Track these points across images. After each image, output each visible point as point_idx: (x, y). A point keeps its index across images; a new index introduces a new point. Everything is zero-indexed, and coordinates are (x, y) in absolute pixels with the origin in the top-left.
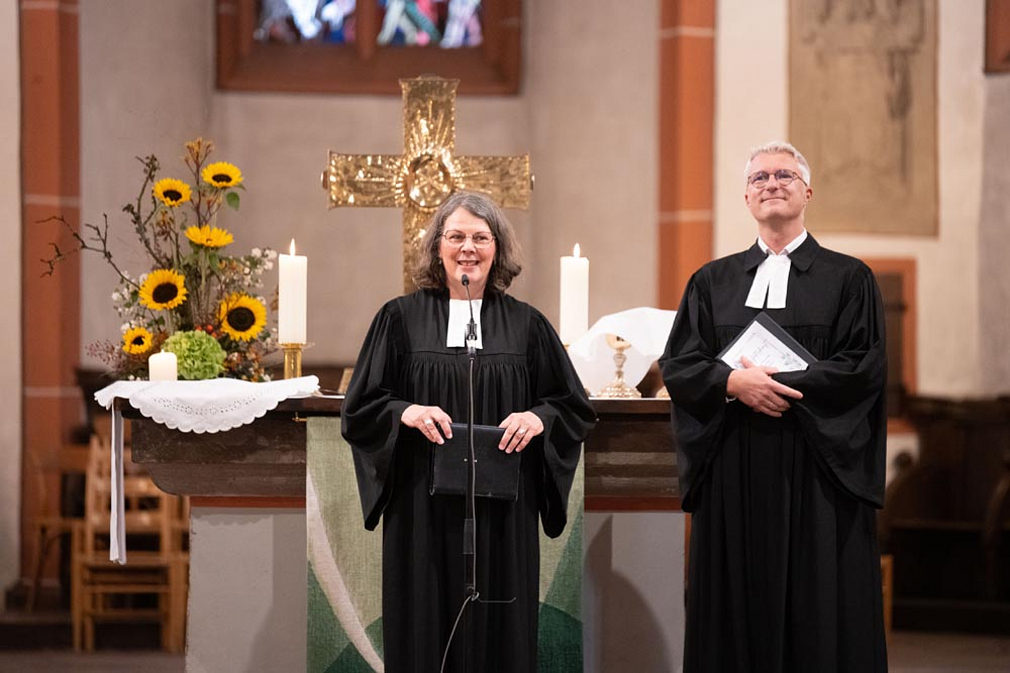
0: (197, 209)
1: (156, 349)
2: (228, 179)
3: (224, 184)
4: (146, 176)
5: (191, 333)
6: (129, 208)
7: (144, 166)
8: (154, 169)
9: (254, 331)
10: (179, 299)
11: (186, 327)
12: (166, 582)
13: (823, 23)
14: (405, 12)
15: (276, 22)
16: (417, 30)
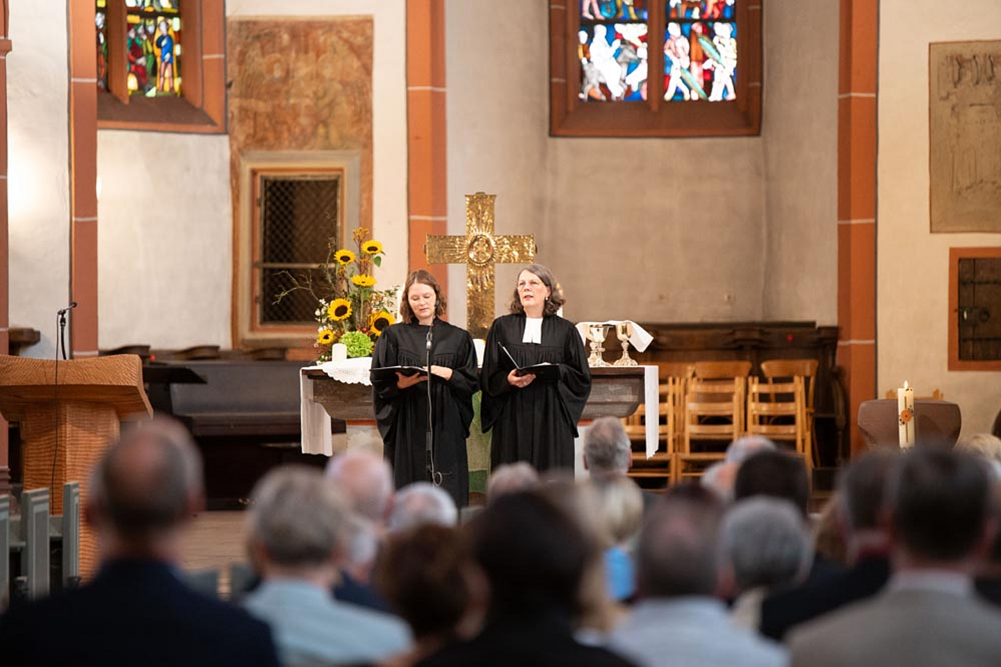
0: (359, 265)
2: (375, 249)
3: (373, 252)
5: (354, 332)
10: (348, 314)
11: (353, 329)
13: (955, 87)
14: (681, 78)
15: (594, 87)
16: (690, 89)
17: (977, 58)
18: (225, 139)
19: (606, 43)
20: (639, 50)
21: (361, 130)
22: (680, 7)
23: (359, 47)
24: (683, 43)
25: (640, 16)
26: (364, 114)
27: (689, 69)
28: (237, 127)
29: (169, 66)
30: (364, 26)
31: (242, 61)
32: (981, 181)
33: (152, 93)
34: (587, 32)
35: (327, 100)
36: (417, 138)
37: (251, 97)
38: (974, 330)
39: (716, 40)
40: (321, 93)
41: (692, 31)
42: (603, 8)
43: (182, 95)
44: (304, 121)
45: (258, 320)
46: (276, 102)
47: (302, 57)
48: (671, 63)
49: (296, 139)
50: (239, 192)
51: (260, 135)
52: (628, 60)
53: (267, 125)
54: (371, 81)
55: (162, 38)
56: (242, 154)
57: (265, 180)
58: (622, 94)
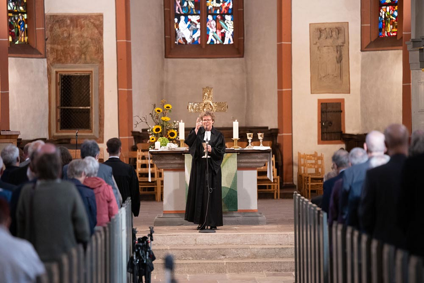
0: (163, 113)
1: (156, 141)
2: (169, 107)
3: (168, 108)
4: (153, 108)
5: (163, 137)
6: (151, 114)
7: (153, 106)
8: (155, 106)
9: (175, 137)
10: (160, 131)
11: (162, 136)
12: (156, 185)
13: (319, 40)
14: (213, 36)
15: (180, 39)
16: (216, 40)
17: (326, 29)
18: (45, 60)
19: (185, 22)
20: (197, 25)
21: (99, 56)
22: (212, 9)
23: (97, 25)
24: (213, 23)
25: (197, 13)
26: (100, 51)
27: (216, 32)
28: (50, 55)
29: (23, 32)
30: (100, 17)
31: (51, 29)
32: (328, 75)
33: (17, 43)
34: (177, 18)
35: (85, 45)
36: (121, 59)
37: (55, 44)
38: (326, 129)
39: (226, 22)
40: (83, 42)
41: (217, 18)
42: (183, 10)
43: (28, 43)
44: (76, 53)
45: (59, 128)
46: (65, 46)
47: (75, 29)
48: (209, 30)
49: (73, 60)
50: (51, 80)
51: (59, 58)
52: (193, 29)
53: (62, 54)
54: (102, 38)
55: (20, 21)
56: (52, 66)
57: (61, 75)
58: (191, 41)
